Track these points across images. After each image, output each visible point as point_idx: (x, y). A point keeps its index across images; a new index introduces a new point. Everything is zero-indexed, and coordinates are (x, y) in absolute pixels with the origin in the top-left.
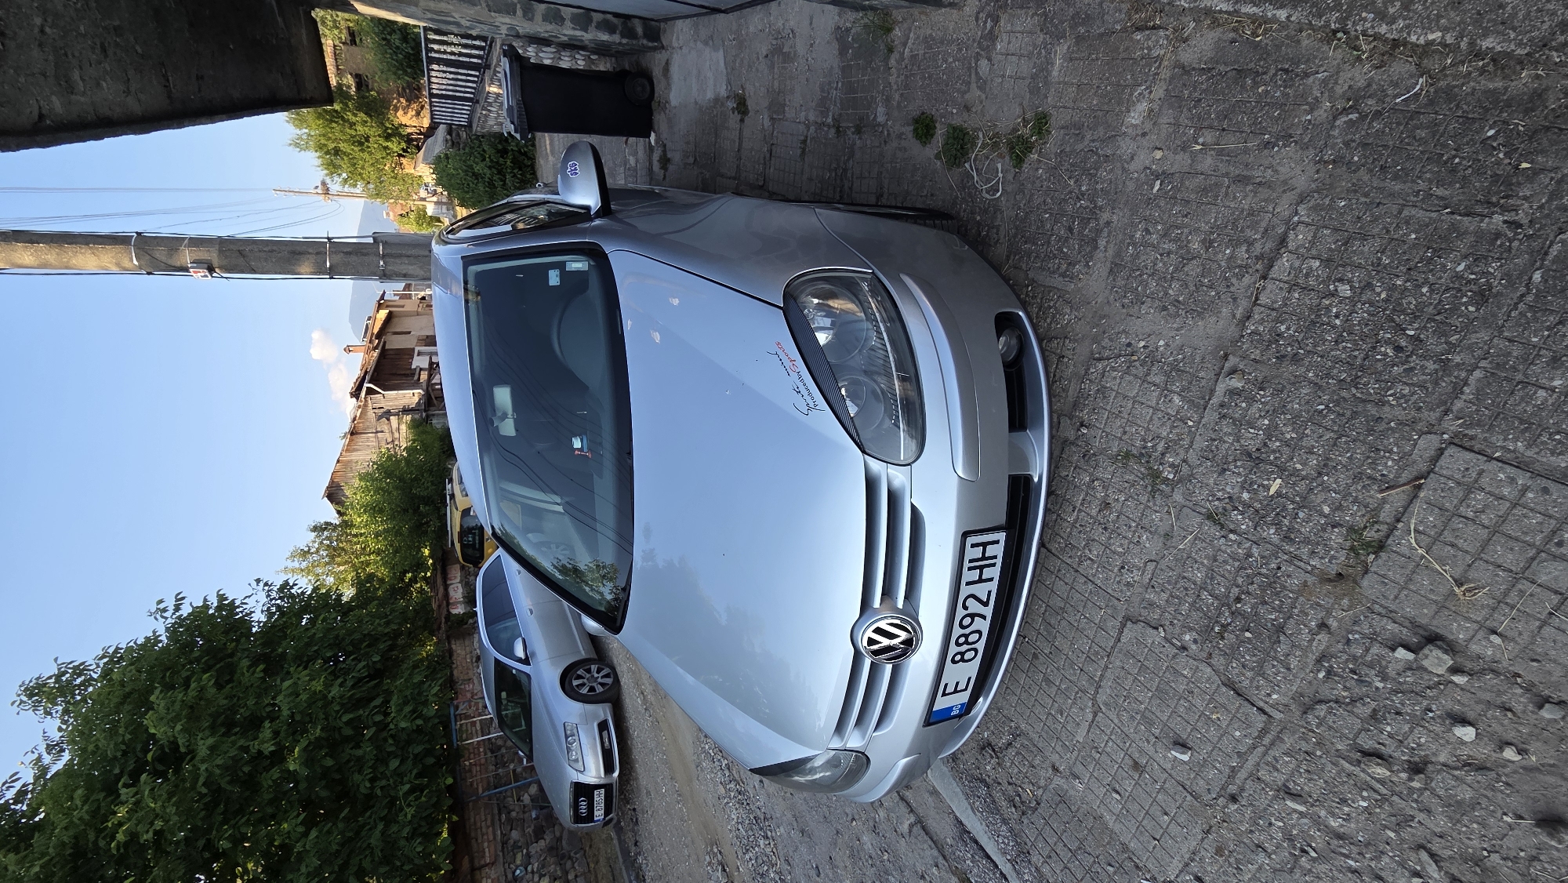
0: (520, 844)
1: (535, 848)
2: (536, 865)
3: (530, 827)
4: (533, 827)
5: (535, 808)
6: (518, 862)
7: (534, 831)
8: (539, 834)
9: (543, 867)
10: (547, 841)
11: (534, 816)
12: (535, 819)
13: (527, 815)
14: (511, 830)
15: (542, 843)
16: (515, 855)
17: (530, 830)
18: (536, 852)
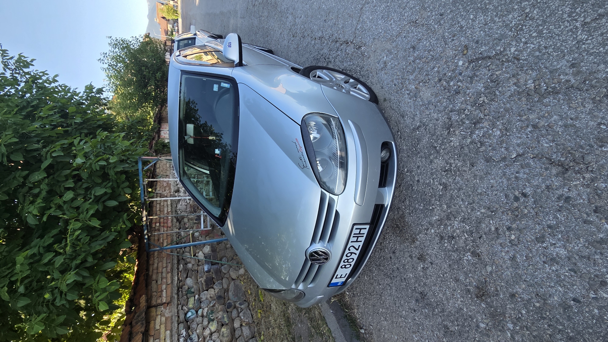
0: (193, 290)
1: (205, 295)
2: (206, 309)
3: (202, 277)
4: (205, 278)
5: (207, 263)
6: (191, 306)
7: (205, 281)
8: (209, 284)
9: (212, 312)
10: (216, 291)
11: (206, 269)
12: (207, 272)
13: (200, 267)
14: (187, 277)
15: (212, 292)
16: (188, 299)
17: (202, 280)
18: (207, 299)
